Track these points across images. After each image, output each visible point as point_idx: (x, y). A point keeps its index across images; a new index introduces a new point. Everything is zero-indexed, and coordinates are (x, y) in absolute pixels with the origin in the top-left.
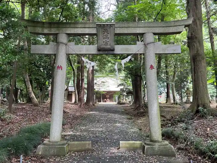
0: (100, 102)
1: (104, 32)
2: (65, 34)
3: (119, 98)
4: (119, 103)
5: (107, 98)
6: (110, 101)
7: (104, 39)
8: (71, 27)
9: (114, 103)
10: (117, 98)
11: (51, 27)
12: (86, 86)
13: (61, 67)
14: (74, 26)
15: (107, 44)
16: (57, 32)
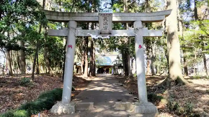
1: (104, 20)
8: (79, 16)
11: (63, 16)
13: (71, 46)
14: (81, 15)
15: (106, 29)
16: (68, 20)
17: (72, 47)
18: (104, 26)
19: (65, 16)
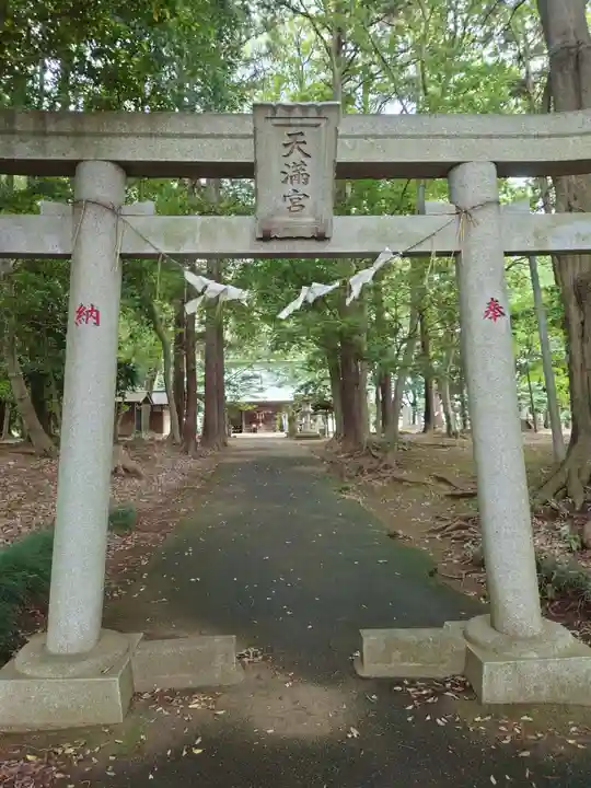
0: (241, 432)
1: (289, 148)
2: (109, 164)
3: (291, 420)
4: (292, 434)
5: (258, 422)
6: (268, 430)
7: (284, 182)
8: (138, 135)
9: (279, 434)
10: (286, 423)
11: (45, 134)
12: (201, 390)
13: (94, 314)
14: (149, 130)
15: (297, 206)
16: (71, 156)
17: (97, 318)
18: (288, 189)
19: (52, 134)
